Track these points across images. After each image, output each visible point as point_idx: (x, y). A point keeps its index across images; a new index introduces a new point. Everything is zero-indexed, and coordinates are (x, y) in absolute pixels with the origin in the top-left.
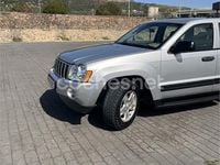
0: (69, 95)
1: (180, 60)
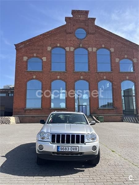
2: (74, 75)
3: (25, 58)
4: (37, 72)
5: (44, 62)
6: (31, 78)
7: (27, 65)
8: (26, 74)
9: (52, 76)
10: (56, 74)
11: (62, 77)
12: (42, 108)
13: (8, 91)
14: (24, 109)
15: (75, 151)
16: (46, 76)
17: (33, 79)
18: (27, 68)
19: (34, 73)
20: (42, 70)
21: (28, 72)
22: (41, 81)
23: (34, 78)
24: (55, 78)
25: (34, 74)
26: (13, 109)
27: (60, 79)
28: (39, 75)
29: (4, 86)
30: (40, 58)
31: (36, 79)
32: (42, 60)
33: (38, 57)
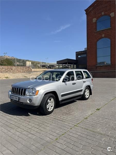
0: (28, 102)
1: (66, 85)
3: (94, 20)
4: (106, 30)
5: (112, 18)
6: (100, 37)
7: (96, 26)
8: (96, 35)
12: (111, 64)
14: (95, 66)
17: (102, 38)
18: (96, 29)
19: (103, 31)
21: (97, 32)
22: (110, 38)
23: (103, 36)
25: (103, 33)
28: (108, 33)
29: (85, 48)
30: (108, 15)
31: (105, 37)
32: (110, 16)
33: (106, 15)
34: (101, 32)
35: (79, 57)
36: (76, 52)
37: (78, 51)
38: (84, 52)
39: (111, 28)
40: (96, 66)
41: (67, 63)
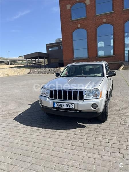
2: (124, 14)
3: (68, 6)
4: (82, 19)
5: (87, 6)
6: (76, 27)
7: (71, 14)
8: (71, 24)
9: (97, 20)
10: (102, 18)
11: (109, 20)
12: (88, 57)
13: (59, 44)
14: (72, 60)
15: (70, 108)
16: (91, 22)
17: (77, 28)
18: (71, 17)
19: (78, 21)
20: (86, 16)
21: (72, 21)
22: (86, 29)
23: (79, 27)
24: (101, 22)
25: (78, 23)
26: (64, 61)
27: (106, 23)
28: (84, 23)
29: (56, 40)
30: (83, 2)
31: (81, 27)
32: (86, 4)
33: (81, 2)
34: (77, 21)
35: (50, 50)
36: (47, 45)
37: (49, 43)
38: (56, 44)
39: (87, 17)
40: (74, 60)
41: (38, 57)
